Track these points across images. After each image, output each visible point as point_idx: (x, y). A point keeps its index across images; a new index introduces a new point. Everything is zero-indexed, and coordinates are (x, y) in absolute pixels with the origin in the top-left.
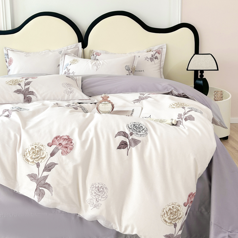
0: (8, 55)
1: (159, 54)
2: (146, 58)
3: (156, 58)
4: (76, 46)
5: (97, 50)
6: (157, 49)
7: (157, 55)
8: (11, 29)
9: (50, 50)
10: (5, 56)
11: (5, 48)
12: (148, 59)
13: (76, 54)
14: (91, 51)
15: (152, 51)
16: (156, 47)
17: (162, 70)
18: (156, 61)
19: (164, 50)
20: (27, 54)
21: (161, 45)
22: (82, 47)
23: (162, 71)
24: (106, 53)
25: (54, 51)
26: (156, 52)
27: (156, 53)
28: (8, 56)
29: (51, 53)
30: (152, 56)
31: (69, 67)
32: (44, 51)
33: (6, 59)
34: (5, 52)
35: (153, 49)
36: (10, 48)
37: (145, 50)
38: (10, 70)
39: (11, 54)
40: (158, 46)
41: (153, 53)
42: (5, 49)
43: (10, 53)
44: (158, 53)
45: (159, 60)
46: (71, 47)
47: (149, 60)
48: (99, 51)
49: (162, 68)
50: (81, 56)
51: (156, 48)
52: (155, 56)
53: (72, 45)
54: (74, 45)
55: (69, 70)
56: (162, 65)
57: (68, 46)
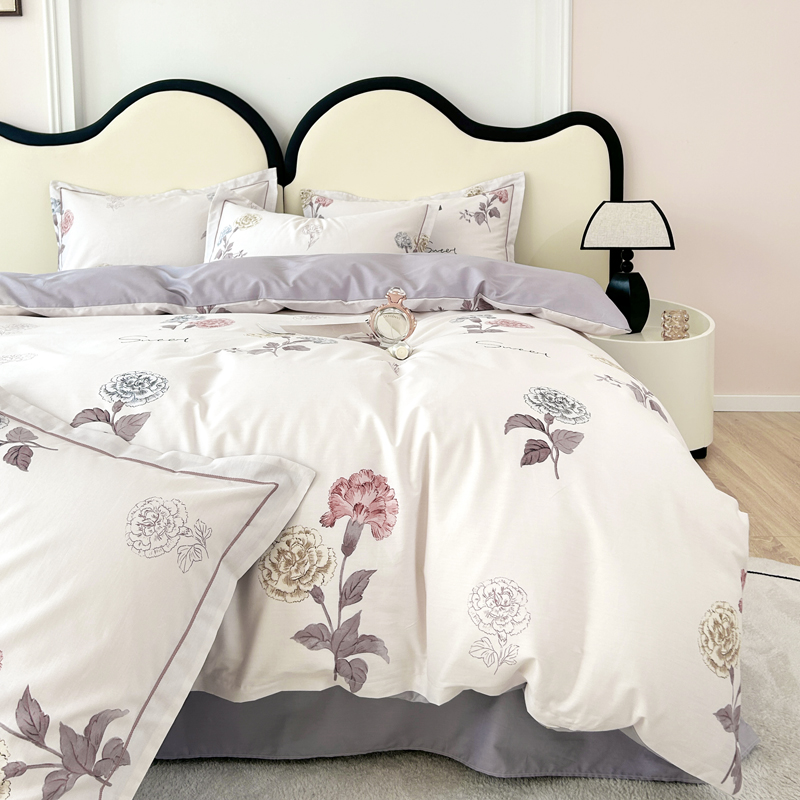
0: (61, 203)
1: (504, 202)
2: (464, 212)
3: (494, 213)
4: (262, 177)
5: (320, 189)
6: (497, 187)
7: (497, 204)
8: (74, 129)
9: (184, 191)
10: (53, 207)
11: (55, 184)
12: (468, 217)
13: (260, 201)
14: (305, 194)
15: (484, 194)
16: (495, 181)
17: (511, 248)
18: (493, 221)
19: (520, 190)
20: (116, 200)
21: (510, 177)
22: (279, 182)
23: (513, 252)
24: (349, 198)
25: (195, 193)
26: (492, 196)
27: (493, 199)
28: (61, 207)
29: (184, 199)
30: (483, 207)
31: (231, 238)
32: (166, 194)
33: (55, 216)
34: (54, 195)
35: (487, 186)
36: (70, 185)
37: (463, 191)
38: (63, 247)
39: (70, 202)
40: (502, 180)
41: (483, 199)
42: (55, 187)
43: (67, 196)
44: (500, 199)
45: (503, 219)
46: (247, 179)
47: (473, 219)
48: (327, 194)
49: (510, 243)
50: (274, 208)
51: (495, 185)
52: (490, 208)
53: (249, 176)
54: (256, 176)
55: (231, 245)
56: (512, 235)
57: (238, 179)
